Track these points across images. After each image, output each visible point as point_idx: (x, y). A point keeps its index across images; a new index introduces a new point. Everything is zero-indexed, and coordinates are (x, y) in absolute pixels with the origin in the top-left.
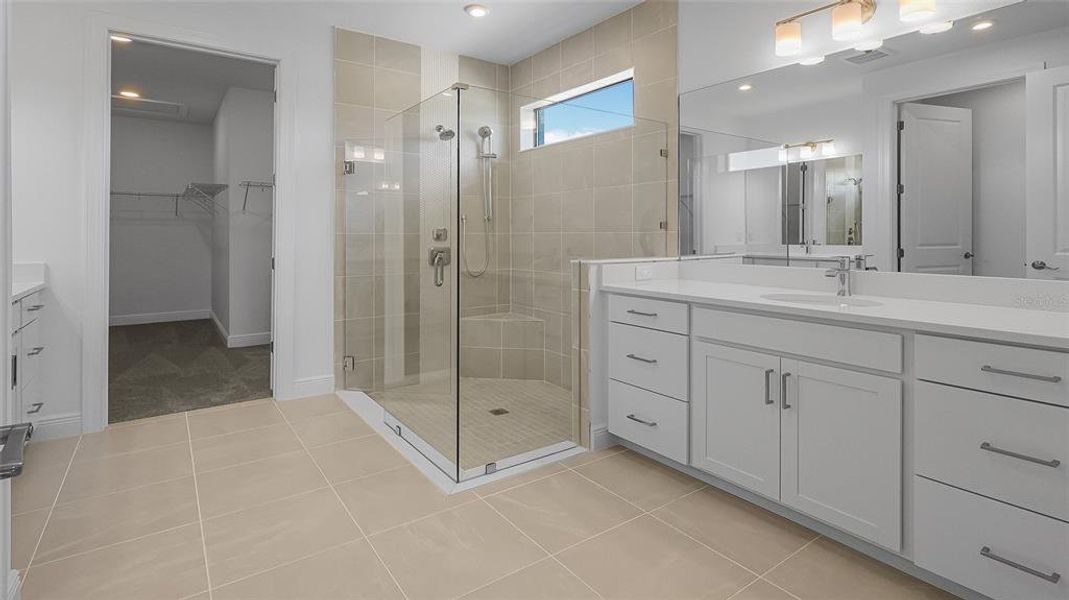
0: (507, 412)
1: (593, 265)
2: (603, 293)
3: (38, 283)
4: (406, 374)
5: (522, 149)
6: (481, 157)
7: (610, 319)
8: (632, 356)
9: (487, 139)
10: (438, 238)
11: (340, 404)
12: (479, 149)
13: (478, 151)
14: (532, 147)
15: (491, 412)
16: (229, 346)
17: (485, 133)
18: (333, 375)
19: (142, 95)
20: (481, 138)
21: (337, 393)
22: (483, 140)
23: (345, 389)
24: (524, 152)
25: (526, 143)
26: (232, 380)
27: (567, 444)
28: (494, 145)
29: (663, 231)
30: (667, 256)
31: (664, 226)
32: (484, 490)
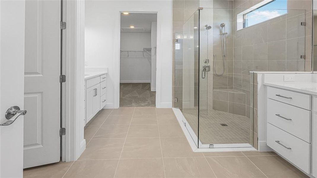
0: (227, 126)
1: (260, 75)
2: (265, 86)
3: (106, 72)
4: (195, 106)
5: (238, 30)
6: (222, 34)
7: (268, 97)
8: (278, 115)
9: (224, 27)
10: (206, 62)
11: (172, 112)
12: (221, 31)
13: (221, 33)
14: (242, 28)
15: (221, 124)
16: (151, 91)
17: (223, 26)
18: (172, 103)
19: (135, 27)
20: (221, 28)
21: (172, 108)
22: (222, 29)
23: (175, 107)
24: (239, 31)
25: (240, 27)
26: (148, 100)
27: (248, 145)
28: (227, 30)
29: (303, 59)
30: (305, 71)
31: (303, 57)
32: (206, 154)
